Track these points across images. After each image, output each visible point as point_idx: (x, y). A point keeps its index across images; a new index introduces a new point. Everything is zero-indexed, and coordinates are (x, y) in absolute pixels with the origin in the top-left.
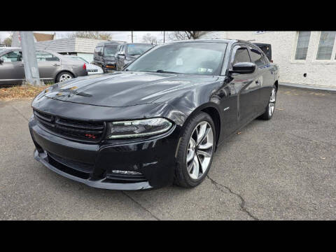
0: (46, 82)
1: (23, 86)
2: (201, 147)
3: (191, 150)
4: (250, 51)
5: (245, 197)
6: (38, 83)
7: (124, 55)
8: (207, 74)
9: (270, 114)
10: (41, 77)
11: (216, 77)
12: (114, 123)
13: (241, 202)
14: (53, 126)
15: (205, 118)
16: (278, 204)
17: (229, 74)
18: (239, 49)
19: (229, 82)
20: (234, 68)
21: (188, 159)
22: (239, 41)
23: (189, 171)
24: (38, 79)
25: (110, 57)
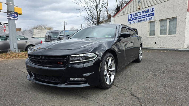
0: (21, 51)
1: (8, 53)
2: (110, 70)
3: (105, 70)
4: (127, 29)
5: (132, 91)
6: (17, 51)
7: (63, 36)
8: (109, 38)
9: (140, 60)
10: (18, 49)
11: (113, 39)
12: (72, 56)
13: (130, 92)
14: (41, 61)
15: (110, 55)
16: (148, 92)
17: (119, 37)
18: (122, 28)
19: (119, 41)
20: (121, 35)
21: (105, 74)
22: (122, 25)
23: (105, 80)
24: (17, 49)
25: (54, 37)
